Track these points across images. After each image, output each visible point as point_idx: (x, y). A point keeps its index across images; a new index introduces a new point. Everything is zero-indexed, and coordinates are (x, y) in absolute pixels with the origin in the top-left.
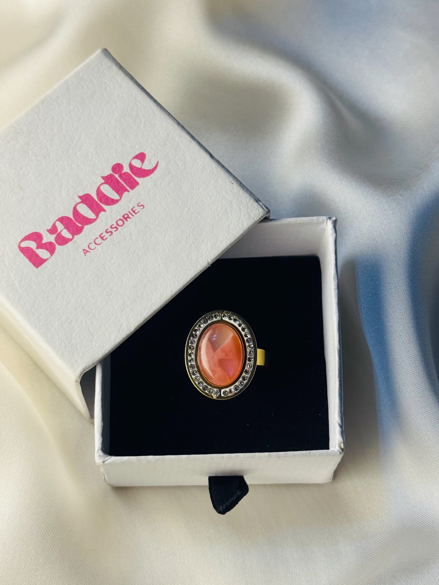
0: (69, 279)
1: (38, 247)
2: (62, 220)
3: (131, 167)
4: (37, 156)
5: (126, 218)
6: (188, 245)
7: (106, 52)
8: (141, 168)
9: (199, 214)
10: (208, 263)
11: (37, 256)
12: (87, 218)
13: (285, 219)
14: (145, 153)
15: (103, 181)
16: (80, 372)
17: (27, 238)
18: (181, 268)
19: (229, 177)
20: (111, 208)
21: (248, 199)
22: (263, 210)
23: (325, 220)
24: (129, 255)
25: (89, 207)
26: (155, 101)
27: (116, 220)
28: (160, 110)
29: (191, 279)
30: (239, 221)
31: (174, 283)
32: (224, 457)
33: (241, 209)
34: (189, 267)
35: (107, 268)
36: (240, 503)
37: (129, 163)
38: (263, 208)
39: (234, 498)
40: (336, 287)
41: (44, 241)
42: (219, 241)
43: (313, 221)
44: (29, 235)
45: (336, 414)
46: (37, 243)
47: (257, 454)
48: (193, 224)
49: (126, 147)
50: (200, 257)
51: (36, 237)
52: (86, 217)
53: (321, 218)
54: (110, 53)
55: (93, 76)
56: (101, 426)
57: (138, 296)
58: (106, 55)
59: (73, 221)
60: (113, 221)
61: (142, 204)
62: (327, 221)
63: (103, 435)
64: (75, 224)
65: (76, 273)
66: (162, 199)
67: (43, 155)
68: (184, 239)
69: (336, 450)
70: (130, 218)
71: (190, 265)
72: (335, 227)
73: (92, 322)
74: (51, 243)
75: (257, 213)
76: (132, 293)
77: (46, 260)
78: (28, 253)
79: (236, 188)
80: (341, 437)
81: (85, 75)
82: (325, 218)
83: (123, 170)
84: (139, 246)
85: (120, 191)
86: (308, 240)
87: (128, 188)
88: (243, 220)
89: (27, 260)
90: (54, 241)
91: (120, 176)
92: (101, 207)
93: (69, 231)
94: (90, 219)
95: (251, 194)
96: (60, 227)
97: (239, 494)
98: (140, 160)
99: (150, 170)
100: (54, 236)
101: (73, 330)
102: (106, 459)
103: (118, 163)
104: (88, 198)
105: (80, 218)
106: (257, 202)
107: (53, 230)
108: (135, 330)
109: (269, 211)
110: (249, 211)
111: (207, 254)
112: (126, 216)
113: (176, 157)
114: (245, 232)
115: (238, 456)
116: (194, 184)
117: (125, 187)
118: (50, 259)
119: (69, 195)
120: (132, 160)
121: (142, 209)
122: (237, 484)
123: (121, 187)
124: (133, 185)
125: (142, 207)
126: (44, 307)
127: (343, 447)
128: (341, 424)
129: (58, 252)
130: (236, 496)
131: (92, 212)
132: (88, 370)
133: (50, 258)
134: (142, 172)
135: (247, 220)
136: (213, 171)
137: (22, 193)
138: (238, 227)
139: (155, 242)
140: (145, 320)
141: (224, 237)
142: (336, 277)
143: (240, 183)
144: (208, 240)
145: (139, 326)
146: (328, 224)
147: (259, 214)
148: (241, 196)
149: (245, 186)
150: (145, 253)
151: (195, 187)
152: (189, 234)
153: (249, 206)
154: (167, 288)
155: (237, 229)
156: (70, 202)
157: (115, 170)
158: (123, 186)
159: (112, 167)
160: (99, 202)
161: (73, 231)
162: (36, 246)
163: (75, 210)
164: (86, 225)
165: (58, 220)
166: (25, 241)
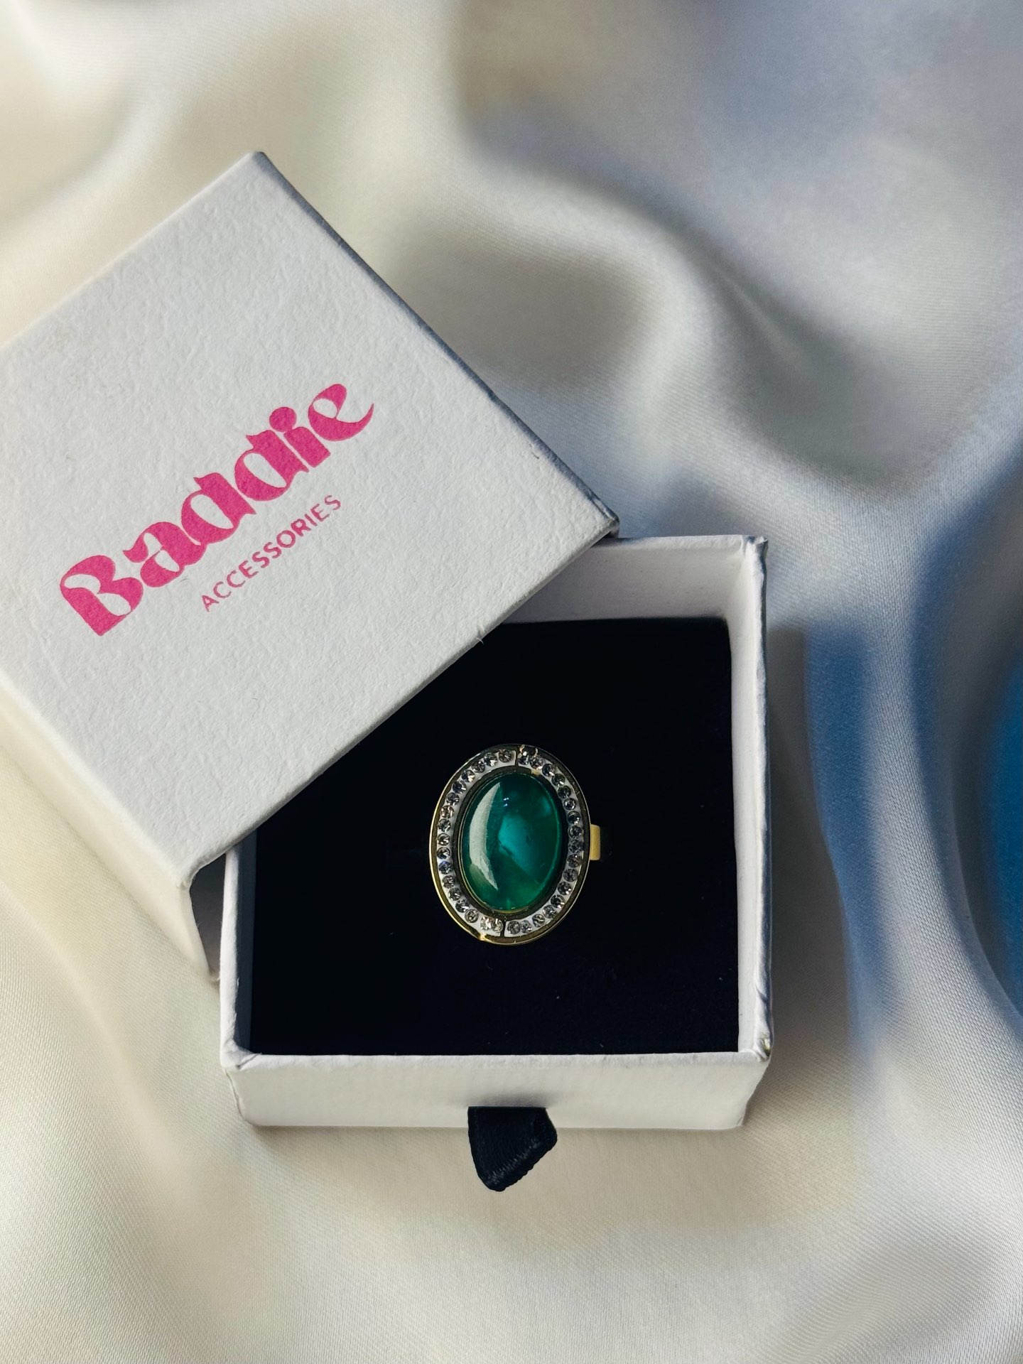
0: (171, 662)
1: (103, 590)
2: (159, 530)
3: (313, 415)
4: (105, 386)
5: (298, 528)
6: (435, 591)
7: (262, 159)
8: (335, 419)
9: (460, 525)
10: (479, 632)
11: (101, 607)
12: (214, 527)
13: (652, 539)
14: (345, 386)
15: (251, 447)
16: (190, 867)
17: (78, 569)
18: (418, 642)
19: (530, 442)
20: (266, 506)
21: (571, 492)
22: (603, 518)
23: (740, 544)
24: (304, 610)
25: (217, 503)
26: (369, 271)
27: (278, 534)
28: (381, 291)
29: (441, 668)
30: (550, 541)
31: (403, 675)
32: (504, 1061)
33: (554, 515)
34: (436, 641)
35: (254, 640)
36: (536, 1166)
37: (310, 405)
38: (603, 514)
39: (525, 1156)
40: (763, 692)
41: (116, 577)
42: (504, 585)
43: (714, 545)
44: (84, 561)
45: (755, 974)
46: (100, 580)
47: (578, 1057)
48: (447, 546)
49: (302, 372)
50: (462, 618)
51: (99, 566)
52: (210, 526)
53: (732, 539)
54: (271, 163)
55: (233, 212)
56: (234, 988)
57: (322, 703)
58: (262, 167)
59: (181, 532)
60: (270, 535)
61: (336, 499)
62: (745, 545)
63: (239, 1006)
64: (187, 539)
65: (187, 649)
66: (380, 490)
67: (120, 384)
68: (428, 577)
69: (754, 1053)
70: (309, 529)
71: (438, 635)
72: (762, 559)
73: (220, 758)
74: (131, 582)
75: (590, 523)
76: (310, 695)
77: (120, 618)
79: (544, 466)
80: (766, 1024)
81: (216, 210)
82: (741, 538)
83: (294, 424)
84: (327, 592)
85: (287, 467)
86: (702, 588)
87: (305, 462)
88: (558, 539)
89: (78, 618)
90: (138, 577)
91: (289, 436)
92: (245, 503)
93: (173, 555)
94: (218, 529)
95: (579, 482)
96: (152, 544)
97: (535, 1146)
98: (333, 400)
99: (354, 424)
100: (140, 565)
101: (178, 774)
102: (244, 1060)
103: (285, 405)
104: (215, 483)
105: (199, 526)
106: (591, 498)
107: (137, 552)
108: (313, 777)
109: (617, 520)
110: (573, 519)
111: (476, 614)
112: (299, 525)
113: (413, 395)
114: (562, 565)
115: (537, 1060)
116: (451, 458)
117: (298, 460)
118: (129, 615)
119: (174, 474)
120: (314, 400)
121: (335, 509)
122: (532, 1124)
123: (289, 461)
124: (317, 455)
125: (336, 505)
126: (113, 721)
127: (768, 1046)
128: (765, 995)
129: (148, 602)
130: (529, 1151)
131: (224, 515)
132: (208, 864)
133: (128, 613)
134: (336, 428)
135: (568, 538)
136: (495, 429)
137: (70, 470)
138: (548, 553)
139: (363, 583)
140: (335, 756)
141: (515, 576)
142: (763, 671)
143: (555, 457)
144: (480, 582)
145: (322, 768)
146: (747, 553)
147: (595, 527)
148: (556, 485)
149: (564, 464)
150: (340, 608)
151: (453, 461)
152: (439, 568)
153: (574, 508)
154: (386, 685)
155: (545, 559)
156: (176, 490)
157: (278, 421)
158: (294, 457)
159: (271, 414)
160: (240, 493)
161: (182, 556)
162: (99, 586)
163: (187, 509)
164: (211, 542)
165: (149, 530)
166: (76, 574)
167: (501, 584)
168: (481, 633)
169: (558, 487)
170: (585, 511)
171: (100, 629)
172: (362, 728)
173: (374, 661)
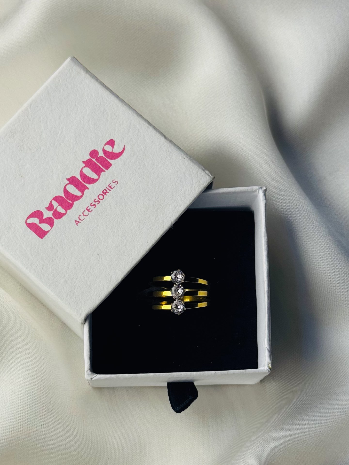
0: (67, 245)
1: (40, 222)
2: (57, 199)
3: (104, 151)
4: (31, 149)
5: (105, 193)
6: (155, 210)
7: (75, 59)
8: (112, 152)
9: (160, 185)
10: (172, 223)
11: (41, 228)
14: (114, 140)
15: (84, 165)
16: (84, 317)
17: (31, 216)
18: (151, 228)
19: (181, 153)
20: (92, 186)
21: (197, 169)
22: (209, 177)
24: (111, 222)
25: (75, 187)
27: (98, 195)
29: (160, 237)
30: (192, 188)
31: (148, 241)
33: (192, 178)
34: (157, 228)
35: (95, 234)
37: (102, 148)
41: (44, 217)
42: (178, 205)
44: (32, 213)
46: (39, 219)
48: (157, 193)
49: (98, 136)
50: (165, 219)
51: (38, 214)
52: (74, 195)
54: (77, 60)
55: (66, 80)
57: (121, 254)
58: (74, 62)
59: (64, 199)
60: (95, 196)
61: (116, 181)
64: (67, 201)
65: (72, 240)
66: (131, 176)
67: (36, 148)
68: (152, 205)
70: (109, 193)
71: (158, 226)
73: (89, 277)
74: (50, 218)
75: (205, 179)
76: (117, 252)
77: (48, 232)
79: (187, 161)
81: (61, 80)
83: (98, 155)
84: (117, 214)
85: (98, 171)
87: (104, 169)
88: (195, 187)
89: (34, 234)
90: (52, 216)
91: (97, 160)
92: (85, 186)
93: (63, 207)
94: (77, 196)
96: (55, 204)
98: (111, 145)
99: (119, 153)
100: (52, 212)
101: (75, 284)
103: (94, 149)
104: (74, 180)
105: (70, 196)
106: (204, 171)
107: (50, 207)
108: (121, 280)
109: (214, 177)
110: (199, 179)
111: (170, 216)
112: (105, 191)
113: (138, 140)
114: (197, 196)
116: (154, 162)
117: (102, 168)
119: (59, 178)
120: (104, 146)
121: (117, 184)
123: (98, 169)
124: (108, 166)
126: (50, 269)
129: (56, 225)
133: (50, 230)
134: (113, 155)
135: (198, 186)
136: (168, 150)
137: (23, 181)
138: (192, 192)
139: (130, 210)
140: (128, 272)
141: (182, 201)
143: (190, 156)
144: (169, 205)
145: (124, 277)
147: (207, 181)
150: (123, 219)
152: (155, 201)
153: (199, 175)
154: (142, 245)
155: (191, 194)
156: (61, 184)
157: (92, 155)
158: (100, 167)
159: (90, 153)
160: (83, 182)
161: (66, 207)
163: (65, 190)
164: (75, 201)
165: (53, 199)
166: (30, 218)
169: (192, 168)
170: (203, 176)
171: (41, 236)
172: (136, 261)
173: (137, 237)
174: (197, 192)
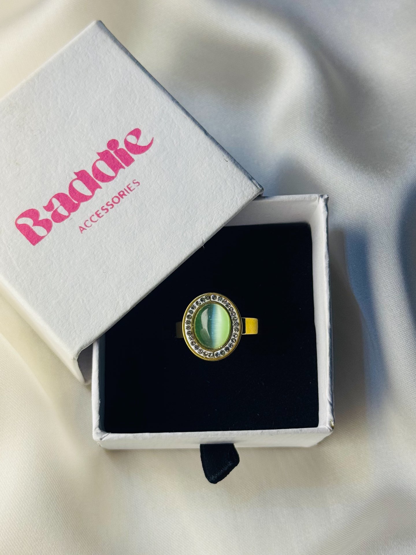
0: (66, 257)
1: (34, 224)
2: (59, 196)
3: (127, 143)
4: (33, 131)
5: (121, 195)
6: (183, 223)
7: (100, 24)
8: (136, 144)
9: (193, 192)
11: (34, 233)
12: (83, 195)
13: (278, 196)
14: (140, 129)
15: (99, 158)
16: (77, 350)
17: (23, 215)
18: (176, 246)
19: (223, 154)
20: (107, 185)
21: (242, 177)
22: (257, 188)
23: (317, 198)
24: (125, 232)
25: (85, 184)
26: (150, 76)
27: (112, 197)
28: (155, 85)
29: (186, 258)
30: (233, 199)
31: (169, 261)
32: (218, 434)
33: (235, 187)
34: (184, 246)
35: (103, 246)
36: (231, 473)
37: (124, 139)
38: (257, 186)
39: (226, 468)
40: (327, 265)
41: (41, 218)
42: (213, 220)
43: (305, 199)
44: (25, 212)
45: (326, 392)
46: (33, 220)
48: (188, 202)
49: (121, 123)
50: (195, 235)
51: (32, 214)
53: (313, 197)
54: (104, 25)
55: (88, 49)
56: (98, 404)
57: (134, 275)
58: (101, 28)
59: (69, 197)
60: (109, 198)
61: (137, 181)
62: (319, 199)
63: (100, 413)
64: (72, 201)
65: (73, 251)
66: (157, 177)
67: (39, 130)
68: (179, 217)
69: (327, 428)
70: (125, 195)
71: (185, 243)
72: (326, 205)
73: (89, 300)
74: (47, 220)
75: (251, 191)
76: (129, 271)
77: (43, 237)
78: (24, 229)
79: (230, 166)
80: (332, 415)
81: (80, 48)
82: (317, 196)
83: (118, 147)
84: (134, 224)
85: (116, 167)
87: (123, 165)
88: (237, 199)
89: (24, 238)
90: (50, 218)
91: (116, 152)
92: (97, 184)
93: (65, 208)
94: (85, 196)
95: (245, 172)
96: (56, 203)
97: (230, 464)
98: (135, 136)
99: (145, 147)
100: (50, 213)
101: (71, 308)
102: (103, 436)
103: (114, 138)
104: (83, 175)
105: (77, 194)
106: (251, 180)
107: (49, 207)
108: (131, 308)
109: (263, 189)
110: (243, 189)
111: (202, 233)
112: (122, 193)
113: (171, 133)
114: (239, 210)
117: (121, 164)
118: (47, 236)
119: (65, 171)
120: (127, 136)
121: (137, 186)
122: (228, 454)
123: (116, 164)
124: (129, 161)
125: (138, 184)
126: (41, 284)
127: (333, 425)
128: (331, 402)
129: (55, 230)
130: (227, 466)
131: (88, 189)
132: (85, 348)
134: (137, 148)
135: (241, 198)
136: (208, 148)
137: (18, 169)
138: (232, 205)
139: (151, 219)
140: (140, 299)
141: (218, 215)
142: (328, 256)
143: (235, 160)
144: (202, 218)
145: (135, 305)
146: (319, 202)
147: (253, 193)
148: (235, 174)
149: (239, 164)
150: (141, 231)
151: (189, 164)
152: (184, 212)
153: (243, 184)
154: (162, 266)
155: (231, 208)
156: (66, 178)
157: (111, 146)
158: (119, 162)
159: (107, 143)
160: (95, 179)
161: (70, 208)
162: (33, 223)
163: (71, 186)
164: (82, 202)
165: (55, 196)
166: (22, 218)
167: (212, 219)
168: (204, 242)
169: (236, 175)
170: (248, 186)
171: (34, 243)
172: (152, 286)
173: (157, 255)
174: (240, 206)
